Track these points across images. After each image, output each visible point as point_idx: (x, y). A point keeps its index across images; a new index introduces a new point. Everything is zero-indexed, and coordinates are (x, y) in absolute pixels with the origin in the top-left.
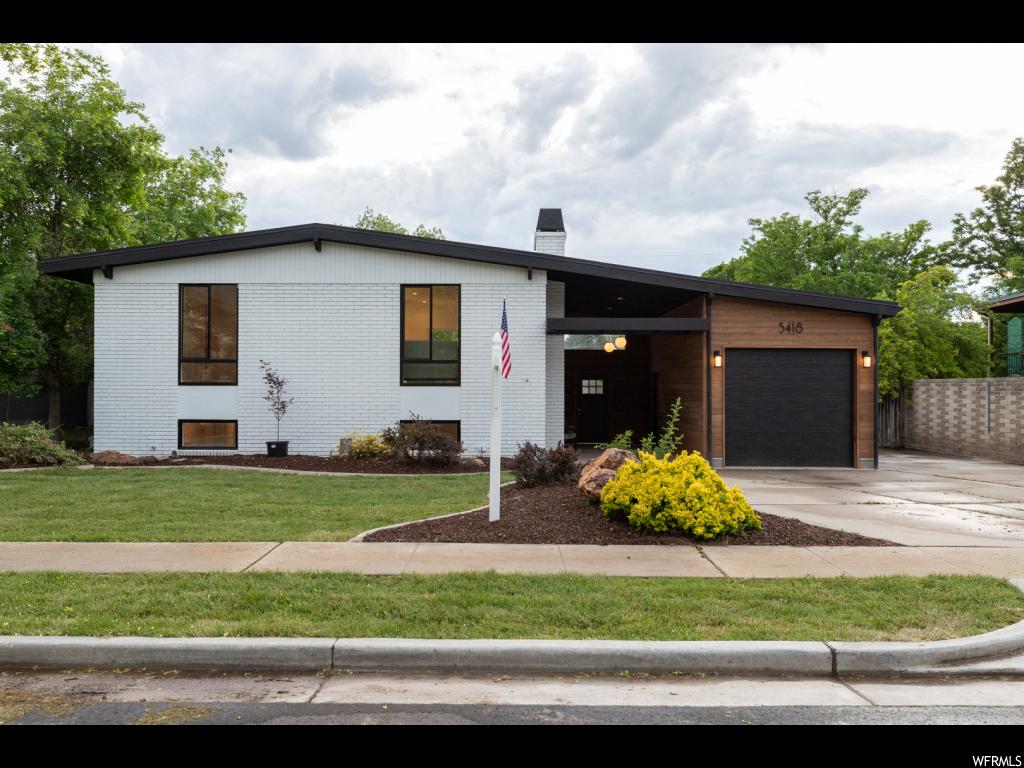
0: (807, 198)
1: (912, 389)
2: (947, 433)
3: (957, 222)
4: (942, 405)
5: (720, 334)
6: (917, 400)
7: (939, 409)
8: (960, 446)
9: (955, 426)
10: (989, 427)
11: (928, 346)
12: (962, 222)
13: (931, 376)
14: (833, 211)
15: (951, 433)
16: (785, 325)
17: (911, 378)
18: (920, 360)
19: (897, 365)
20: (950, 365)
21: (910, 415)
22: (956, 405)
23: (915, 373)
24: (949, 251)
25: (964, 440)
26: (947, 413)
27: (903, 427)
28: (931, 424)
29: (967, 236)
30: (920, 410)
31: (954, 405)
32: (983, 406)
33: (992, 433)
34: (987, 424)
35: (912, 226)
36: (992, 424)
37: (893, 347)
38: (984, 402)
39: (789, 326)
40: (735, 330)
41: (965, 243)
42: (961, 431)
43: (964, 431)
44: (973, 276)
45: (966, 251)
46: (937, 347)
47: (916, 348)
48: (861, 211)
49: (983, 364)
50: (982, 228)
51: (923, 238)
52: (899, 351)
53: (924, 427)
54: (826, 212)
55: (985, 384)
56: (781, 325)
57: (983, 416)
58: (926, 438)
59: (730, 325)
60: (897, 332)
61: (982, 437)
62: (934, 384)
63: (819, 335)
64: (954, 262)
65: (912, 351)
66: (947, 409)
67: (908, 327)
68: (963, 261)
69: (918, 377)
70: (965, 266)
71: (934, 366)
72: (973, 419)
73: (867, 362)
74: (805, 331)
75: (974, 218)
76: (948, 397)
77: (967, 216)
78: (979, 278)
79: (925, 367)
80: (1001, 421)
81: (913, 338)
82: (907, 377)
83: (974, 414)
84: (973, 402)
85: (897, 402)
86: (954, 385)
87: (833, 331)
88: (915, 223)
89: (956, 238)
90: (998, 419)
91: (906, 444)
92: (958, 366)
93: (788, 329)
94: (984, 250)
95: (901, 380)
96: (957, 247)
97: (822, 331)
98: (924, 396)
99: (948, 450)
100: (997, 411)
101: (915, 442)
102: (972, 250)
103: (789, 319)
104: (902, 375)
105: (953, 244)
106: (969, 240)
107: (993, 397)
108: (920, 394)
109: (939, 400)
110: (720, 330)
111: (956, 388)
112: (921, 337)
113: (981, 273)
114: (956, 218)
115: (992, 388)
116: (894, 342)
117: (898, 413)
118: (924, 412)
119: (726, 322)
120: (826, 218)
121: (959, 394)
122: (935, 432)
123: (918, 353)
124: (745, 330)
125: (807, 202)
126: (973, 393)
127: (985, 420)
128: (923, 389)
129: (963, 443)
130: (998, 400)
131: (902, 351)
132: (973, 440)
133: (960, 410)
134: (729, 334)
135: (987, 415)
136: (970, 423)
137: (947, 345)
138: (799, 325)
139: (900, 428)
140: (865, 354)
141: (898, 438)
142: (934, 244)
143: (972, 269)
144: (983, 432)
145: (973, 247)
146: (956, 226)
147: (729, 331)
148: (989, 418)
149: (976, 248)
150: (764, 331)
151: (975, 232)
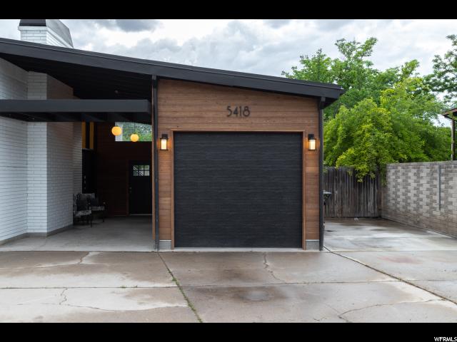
0: (336, 44)
1: (386, 172)
2: (409, 208)
3: (436, 61)
4: (406, 185)
5: (168, 117)
6: (389, 180)
7: (404, 188)
8: (418, 219)
9: (415, 202)
10: (440, 205)
11: (401, 138)
12: (439, 61)
13: (401, 161)
14: (354, 53)
15: (412, 207)
16: (233, 109)
17: (385, 163)
18: (394, 149)
19: (374, 152)
20: (418, 153)
21: (385, 192)
22: (415, 185)
23: (389, 158)
24: (431, 81)
25: (421, 215)
26: (409, 192)
27: (381, 201)
28: (399, 200)
29: (443, 70)
30: (392, 189)
31: (414, 185)
32: (435, 186)
33: (443, 210)
34: (438, 202)
35: (406, 64)
36: (442, 202)
37: (372, 138)
38: (436, 183)
39: (236, 110)
40: (183, 114)
41: (440, 75)
42: (420, 207)
43: (421, 206)
44: (447, 97)
45: (442, 80)
46: (408, 139)
47: (391, 139)
48: (372, 54)
49: (444, 152)
50: (453, 65)
51: (414, 72)
52: (377, 142)
53: (393, 202)
54: (349, 54)
55: (437, 167)
56: (228, 109)
57: (435, 195)
58: (395, 211)
59: (179, 109)
60: (377, 127)
61: (434, 213)
62: (400, 167)
63: (267, 118)
64: (435, 88)
65: (386, 141)
66: (409, 187)
67: (385, 122)
68: (440, 87)
69: (391, 162)
70: (442, 90)
71: (404, 153)
72: (427, 197)
73: (312, 144)
74: (252, 114)
75: (447, 58)
76: (410, 178)
77: (442, 57)
78: (450, 98)
79: (398, 154)
80: (450, 199)
81: (388, 131)
82: (382, 162)
83: (428, 193)
84: (428, 183)
85: (376, 181)
86: (414, 168)
87: (280, 114)
88: (409, 61)
89: (436, 72)
90: (447, 198)
91: (383, 215)
92: (424, 153)
93: (236, 112)
94: (453, 79)
95: (378, 164)
96: (435, 78)
97: (269, 114)
98: (394, 177)
99: (410, 222)
100: (446, 191)
101: (387, 213)
102: (446, 80)
103: (237, 102)
104: (379, 161)
105: (433, 76)
106: (444, 73)
107: (443, 178)
108: (391, 175)
109: (404, 181)
110: (168, 114)
111: (415, 171)
112: (395, 130)
113: (452, 95)
114: (435, 58)
115: (443, 171)
116: (374, 135)
117: (376, 191)
118: (394, 189)
119: (174, 105)
120: (349, 57)
121: (417, 175)
122: (401, 206)
123: (392, 143)
124: (193, 114)
125: (337, 47)
126: (427, 174)
127: (436, 198)
128: (393, 171)
129: (421, 217)
130: (447, 181)
131: (379, 142)
132: (428, 215)
133: (418, 189)
134: (177, 118)
135: (438, 194)
136: (426, 200)
137: (417, 138)
138: (247, 109)
139: (378, 201)
140: (311, 137)
141: (376, 210)
142: (421, 76)
143: (446, 93)
144: (435, 209)
145: (446, 77)
146: (436, 63)
147: (178, 114)
148: (440, 196)
149: (449, 79)
150: (211, 115)
151: (447, 68)
